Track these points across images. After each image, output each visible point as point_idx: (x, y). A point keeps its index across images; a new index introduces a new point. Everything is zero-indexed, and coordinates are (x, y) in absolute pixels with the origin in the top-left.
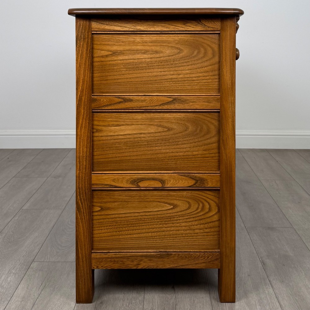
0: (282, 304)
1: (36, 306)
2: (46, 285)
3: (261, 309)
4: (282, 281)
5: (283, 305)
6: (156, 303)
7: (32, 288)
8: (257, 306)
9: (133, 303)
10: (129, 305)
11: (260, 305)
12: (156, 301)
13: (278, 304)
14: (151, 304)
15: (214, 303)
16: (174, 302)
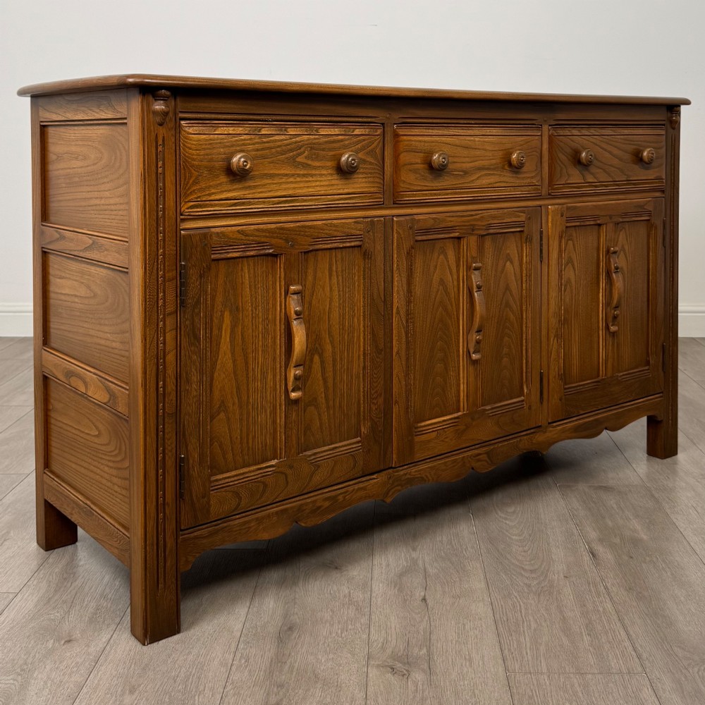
0: (631, 633)
3: (592, 641)
4: (630, 589)
5: (634, 636)
6: (393, 629)
8: (585, 637)
10: (342, 633)
11: (589, 635)
12: (393, 626)
13: (623, 633)
14: (383, 632)
15: (502, 629)
16: (426, 628)
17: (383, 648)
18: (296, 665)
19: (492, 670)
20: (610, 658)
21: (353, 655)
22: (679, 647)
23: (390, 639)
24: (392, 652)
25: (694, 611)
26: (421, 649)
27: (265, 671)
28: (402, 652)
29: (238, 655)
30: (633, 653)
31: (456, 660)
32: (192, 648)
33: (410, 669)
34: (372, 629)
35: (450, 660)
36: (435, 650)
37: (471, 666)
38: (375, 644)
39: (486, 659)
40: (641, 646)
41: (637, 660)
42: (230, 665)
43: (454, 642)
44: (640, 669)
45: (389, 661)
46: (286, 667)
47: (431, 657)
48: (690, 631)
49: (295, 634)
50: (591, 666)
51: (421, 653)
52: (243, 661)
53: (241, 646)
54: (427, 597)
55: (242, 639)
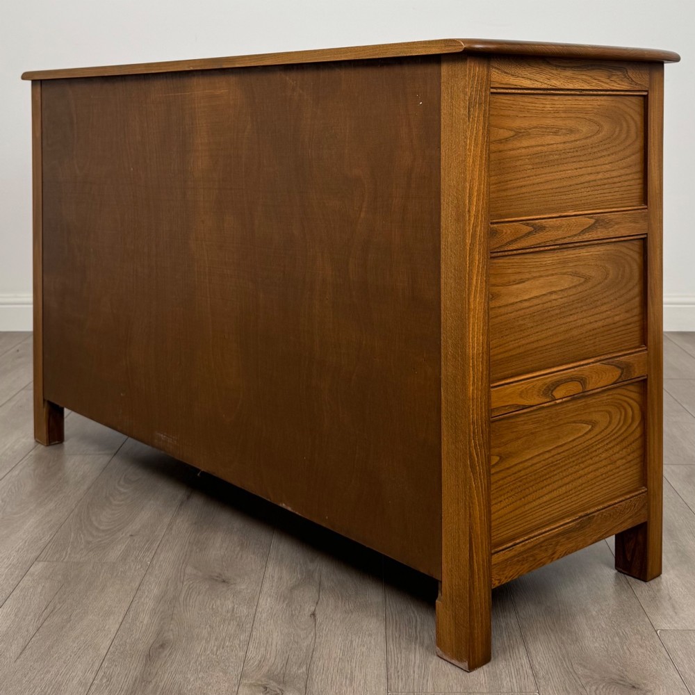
1: (27, 652)
2: (54, 608)
6: (274, 646)
7: (26, 616)
9: (227, 647)
10: (217, 650)
12: (274, 643)
14: (263, 649)
15: (392, 646)
16: (310, 645)
17: (260, 666)
18: (162, 684)
19: (373, 689)
20: (503, 676)
21: (225, 673)
22: (581, 664)
23: (268, 656)
24: (268, 671)
25: (604, 626)
26: (300, 667)
27: (127, 691)
28: (278, 671)
29: (101, 674)
30: (530, 671)
31: (336, 678)
32: (52, 667)
33: (284, 689)
34: (251, 646)
35: (330, 678)
36: (315, 669)
37: (351, 684)
38: (252, 662)
39: (369, 678)
40: (539, 663)
41: (532, 678)
42: (89, 685)
43: (338, 660)
44: (533, 688)
45: (263, 679)
46: (151, 686)
47: (310, 675)
48: (595, 647)
49: (167, 652)
50: (481, 684)
51: (299, 672)
52: (105, 681)
53: (105, 664)
54: (316, 613)
55: (108, 656)
